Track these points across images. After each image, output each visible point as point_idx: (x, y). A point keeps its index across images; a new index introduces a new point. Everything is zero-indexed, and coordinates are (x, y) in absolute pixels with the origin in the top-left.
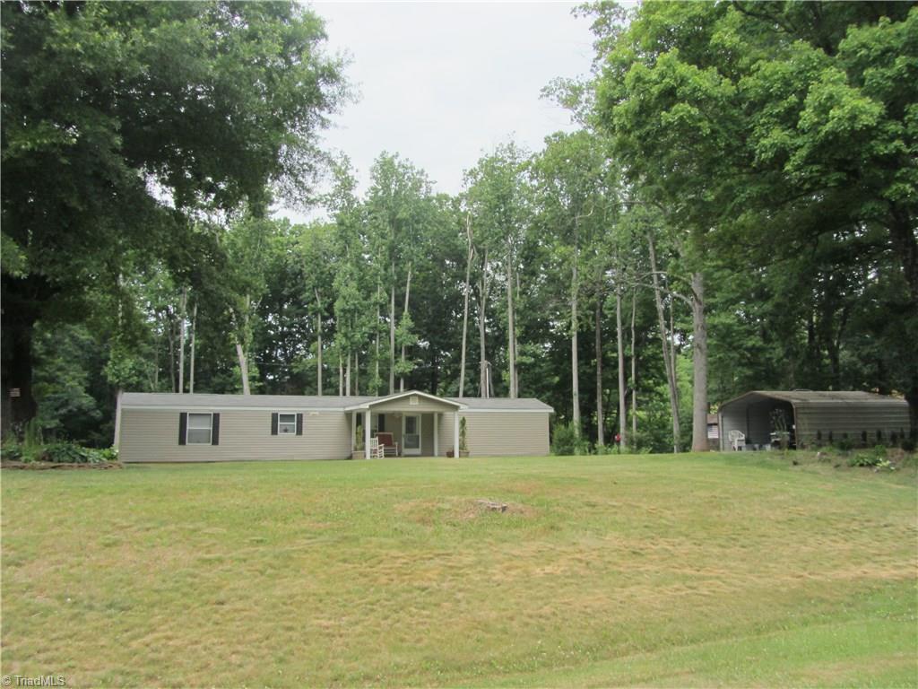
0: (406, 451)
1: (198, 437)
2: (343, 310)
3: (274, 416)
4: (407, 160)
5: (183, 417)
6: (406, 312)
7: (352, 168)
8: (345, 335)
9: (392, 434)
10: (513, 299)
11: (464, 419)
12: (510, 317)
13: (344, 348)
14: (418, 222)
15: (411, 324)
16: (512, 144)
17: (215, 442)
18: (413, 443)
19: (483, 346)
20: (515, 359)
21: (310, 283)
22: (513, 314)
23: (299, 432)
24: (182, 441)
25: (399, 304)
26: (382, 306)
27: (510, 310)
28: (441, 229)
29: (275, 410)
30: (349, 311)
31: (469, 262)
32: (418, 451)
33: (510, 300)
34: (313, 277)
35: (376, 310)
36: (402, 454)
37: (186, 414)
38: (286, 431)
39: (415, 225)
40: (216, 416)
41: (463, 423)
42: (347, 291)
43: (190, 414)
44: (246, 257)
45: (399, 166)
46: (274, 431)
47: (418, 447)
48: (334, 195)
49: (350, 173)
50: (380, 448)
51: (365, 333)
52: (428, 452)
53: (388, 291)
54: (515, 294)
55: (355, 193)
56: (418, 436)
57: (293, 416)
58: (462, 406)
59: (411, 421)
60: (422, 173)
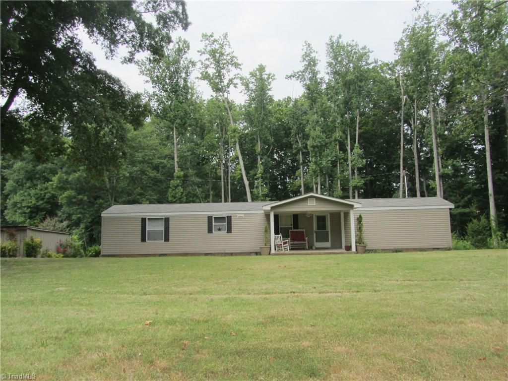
0: (317, 245)
1: (155, 236)
2: (314, 147)
3: (210, 218)
4: (353, 40)
5: (144, 220)
6: (357, 144)
7: (314, 51)
8: (316, 163)
9: (304, 230)
10: (435, 128)
11: (360, 216)
12: (434, 141)
13: (315, 172)
14: (361, 81)
15: (361, 152)
16: (427, 13)
17: (167, 239)
18: (323, 238)
19: (416, 164)
20: (439, 171)
21: (293, 132)
22: (436, 139)
23: (229, 230)
24: (143, 239)
25: (353, 139)
26: (340, 142)
27: (434, 136)
28: (382, 86)
29: (210, 214)
30: (317, 146)
31: (403, 106)
32: (328, 244)
33: (433, 128)
34: (295, 128)
35: (336, 145)
36: (314, 248)
37: (146, 218)
38: (219, 230)
39: (359, 83)
40: (167, 220)
41: (359, 220)
42: (315, 133)
43: (149, 219)
44: (256, 120)
45: (347, 46)
46: (210, 230)
47: (328, 241)
48: (303, 72)
49: (313, 55)
50: (285, 243)
51: (329, 161)
52: (337, 245)
53: (344, 132)
54: (436, 123)
55: (317, 68)
56: (328, 232)
57: (225, 217)
58: (356, 205)
59: (321, 219)
60: (364, 48)
